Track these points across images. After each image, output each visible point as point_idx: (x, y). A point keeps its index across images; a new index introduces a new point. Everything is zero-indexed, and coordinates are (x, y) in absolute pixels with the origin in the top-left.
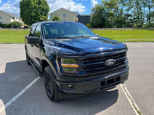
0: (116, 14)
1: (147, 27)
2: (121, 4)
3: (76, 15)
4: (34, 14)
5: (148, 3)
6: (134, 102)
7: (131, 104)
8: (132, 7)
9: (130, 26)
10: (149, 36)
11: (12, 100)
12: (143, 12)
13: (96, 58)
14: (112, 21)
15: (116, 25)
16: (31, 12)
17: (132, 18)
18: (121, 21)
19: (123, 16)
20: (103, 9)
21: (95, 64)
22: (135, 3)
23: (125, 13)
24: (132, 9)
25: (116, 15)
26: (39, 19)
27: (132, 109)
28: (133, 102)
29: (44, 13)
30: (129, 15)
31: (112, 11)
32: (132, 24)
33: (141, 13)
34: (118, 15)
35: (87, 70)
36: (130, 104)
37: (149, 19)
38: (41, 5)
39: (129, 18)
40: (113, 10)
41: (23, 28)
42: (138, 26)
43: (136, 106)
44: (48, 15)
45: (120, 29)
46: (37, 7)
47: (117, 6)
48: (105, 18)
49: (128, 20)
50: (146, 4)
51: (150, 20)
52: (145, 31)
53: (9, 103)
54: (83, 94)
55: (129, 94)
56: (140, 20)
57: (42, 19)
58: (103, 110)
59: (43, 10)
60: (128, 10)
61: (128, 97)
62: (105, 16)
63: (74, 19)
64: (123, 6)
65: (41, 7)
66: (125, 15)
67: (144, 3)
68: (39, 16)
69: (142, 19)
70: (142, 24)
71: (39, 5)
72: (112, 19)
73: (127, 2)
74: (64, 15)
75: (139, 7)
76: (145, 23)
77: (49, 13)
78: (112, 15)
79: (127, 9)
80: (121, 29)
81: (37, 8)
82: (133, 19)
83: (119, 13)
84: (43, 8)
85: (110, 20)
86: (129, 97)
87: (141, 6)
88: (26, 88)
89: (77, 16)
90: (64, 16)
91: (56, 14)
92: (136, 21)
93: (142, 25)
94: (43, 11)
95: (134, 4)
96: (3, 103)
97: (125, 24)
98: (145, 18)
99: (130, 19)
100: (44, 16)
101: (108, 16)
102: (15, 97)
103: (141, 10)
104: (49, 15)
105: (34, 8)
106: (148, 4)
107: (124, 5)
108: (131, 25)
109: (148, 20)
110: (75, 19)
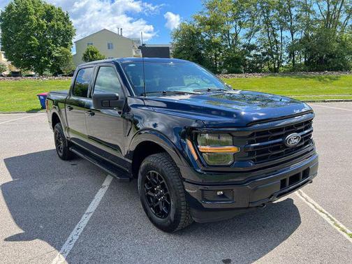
0: (224, 44)
1: (291, 71)
2: (234, 23)
3: (137, 46)
4: (35, 42)
5: (288, 21)
6: (334, 219)
7: (331, 223)
8: (257, 30)
9: (256, 70)
10: (296, 90)
11: (70, 238)
12: (279, 39)
13: (270, 131)
14: (218, 58)
15: (225, 67)
16: (28, 38)
17: (259, 53)
18: (237, 59)
19: (240, 48)
20: (199, 33)
21: (269, 145)
22: (263, 20)
23: (244, 41)
24: (258, 34)
25: (226, 46)
26: (50, 53)
27: (339, 233)
28: (332, 220)
29: (62, 41)
30: (252, 47)
31: (217, 37)
32: (258, 65)
33: (276, 42)
34: (229, 47)
35: (254, 158)
36: (329, 224)
37: (292, 54)
38: (52, 23)
39: (253, 52)
40: (219, 34)
41: (8, 76)
42: (270, 69)
43: (342, 226)
44: (71, 44)
45: (236, 75)
46: (43, 25)
47: (225, 27)
48: (203, 52)
49: (251, 57)
50: (285, 24)
51: (294, 56)
52: (287, 79)
53: (67, 247)
54: (248, 208)
55: (317, 205)
56: (274, 56)
57: (57, 55)
58: (284, 240)
59: (58, 32)
60: (249, 36)
61: (317, 211)
62: (201, 49)
63: (134, 54)
64: (238, 28)
65: (53, 26)
66: (244, 46)
67: (280, 21)
68: (50, 48)
69: (278, 54)
70: (278, 65)
71: (49, 20)
72: (216, 55)
73: (246, 19)
74: (110, 46)
75: (270, 29)
76: (284, 64)
77: (73, 41)
78: (216, 45)
79: (247, 34)
80: (240, 75)
81: (45, 28)
82: (260, 55)
83: (231, 42)
84: (59, 29)
85: (213, 56)
86: (321, 211)
87: (276, 27)
88: (88, 211)
89: (140, 48)
90: (109, 48)
91: (92, 44)
92: (267, 59)
93: (278, 68)
94: (58, 35)
95: (261, 23)
96: (52, 248)
97: (245, 66)
98: (285, 54)
99: (255, 55)
100: (63, 48)
101: (209, 49)
102: (74, 232)
103: (275, 35)
104: (74, 46)
105: (36, 28)
106: (289, 23)
107: (240, 24)
108: (258, 67)
109: (290, 57)
110: (136, 54)
